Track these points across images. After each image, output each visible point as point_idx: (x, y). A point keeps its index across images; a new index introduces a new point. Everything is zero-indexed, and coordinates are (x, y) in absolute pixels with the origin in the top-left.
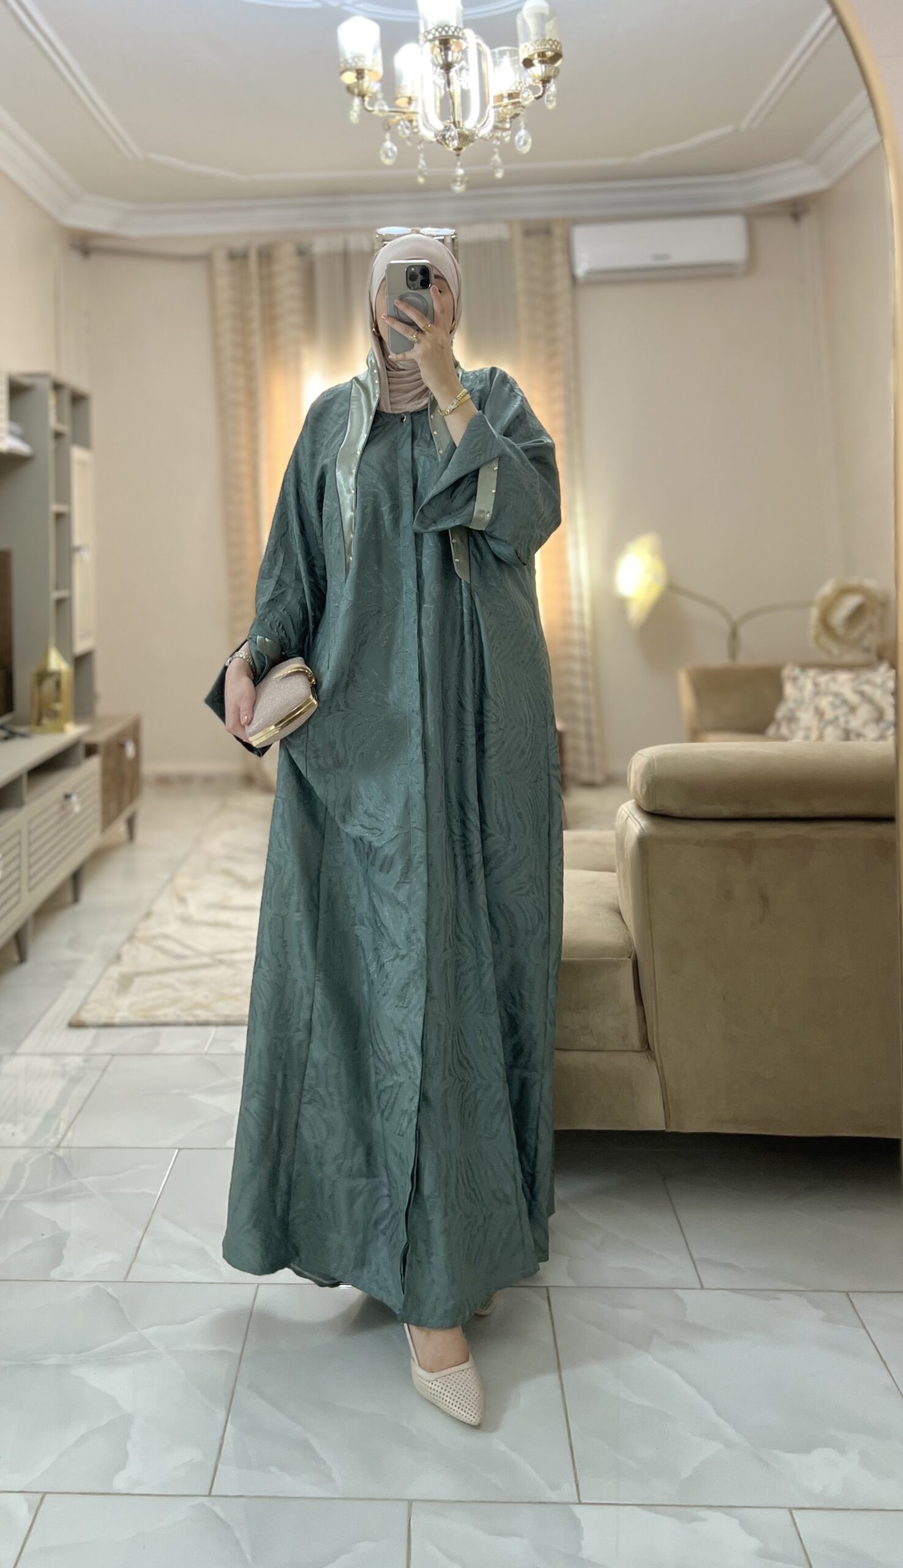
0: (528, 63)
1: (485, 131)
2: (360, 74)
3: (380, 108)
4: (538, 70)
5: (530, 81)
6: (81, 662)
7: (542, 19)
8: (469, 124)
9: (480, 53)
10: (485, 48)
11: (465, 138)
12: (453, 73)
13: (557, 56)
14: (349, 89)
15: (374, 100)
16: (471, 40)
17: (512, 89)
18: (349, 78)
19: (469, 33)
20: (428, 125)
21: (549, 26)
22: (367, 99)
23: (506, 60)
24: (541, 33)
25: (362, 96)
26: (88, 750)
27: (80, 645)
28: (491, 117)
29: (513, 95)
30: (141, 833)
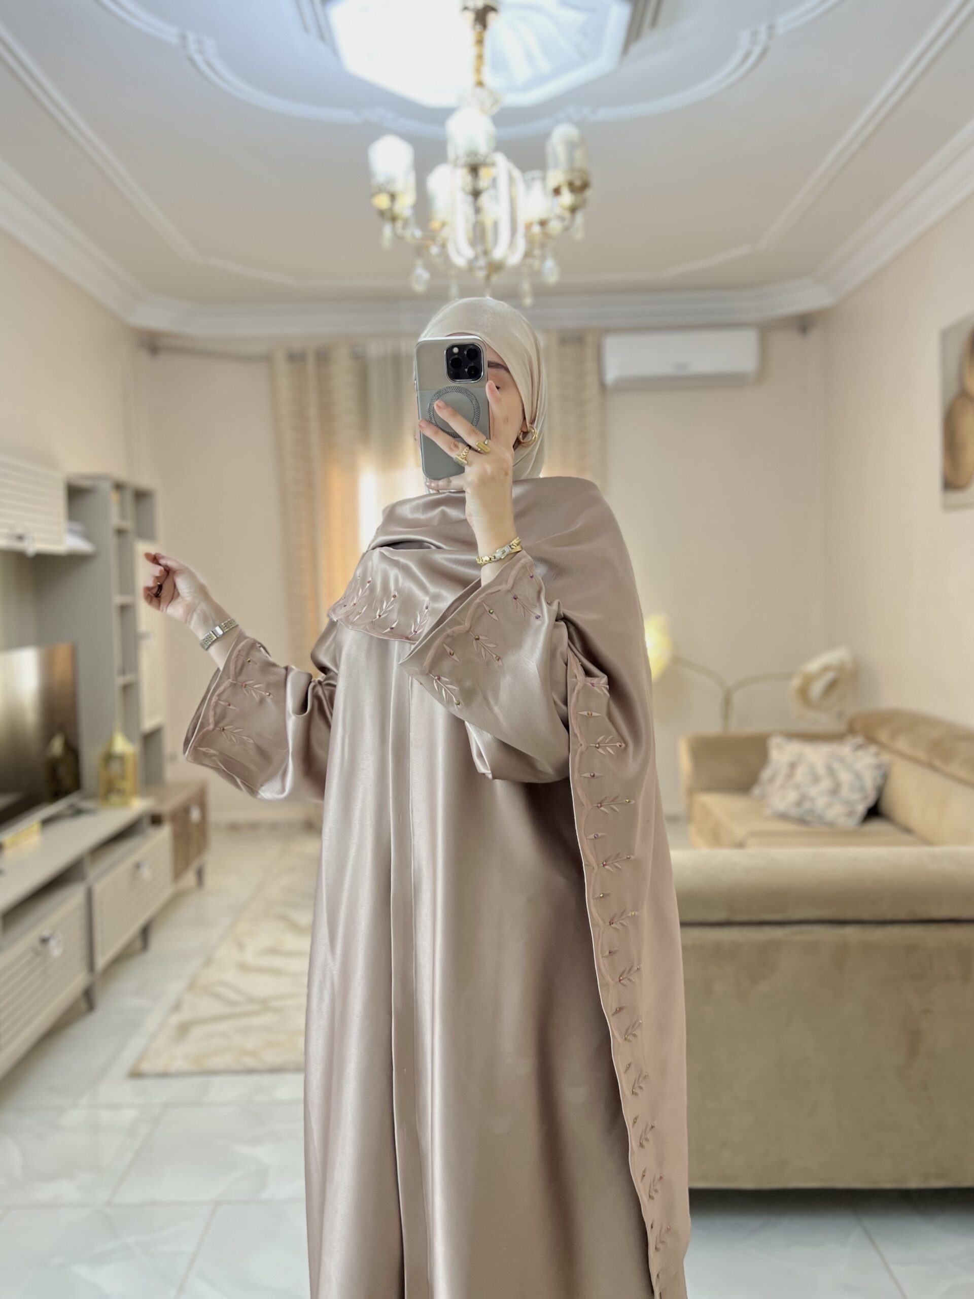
0: (557, 191)
1: (514, 259)
2: (393, 197)
3: (414, 233)
4: (567, 198)
5: (558, 211)
6: (150, 739)
7: (572, 146)
8: (498, 253)
9: (511, 179)
10: (517, 173)
11: (495, 267)
12: (484, 199)
13: (585, 186)
14: (382, 213)
15: (406, 223)
16: (502, 166)
17: (544, 215)
18: (382, 201)
19: (500, 159)
20: (461, 252)
21: (578, 154)
22: (399, 224)
23: (537, 186)
24: (571, 160)
25: (394, 219)
26: (156, 820)
27: (148, 724)
28: (521, 245)
29: (543, 223)
30: (210, 879)
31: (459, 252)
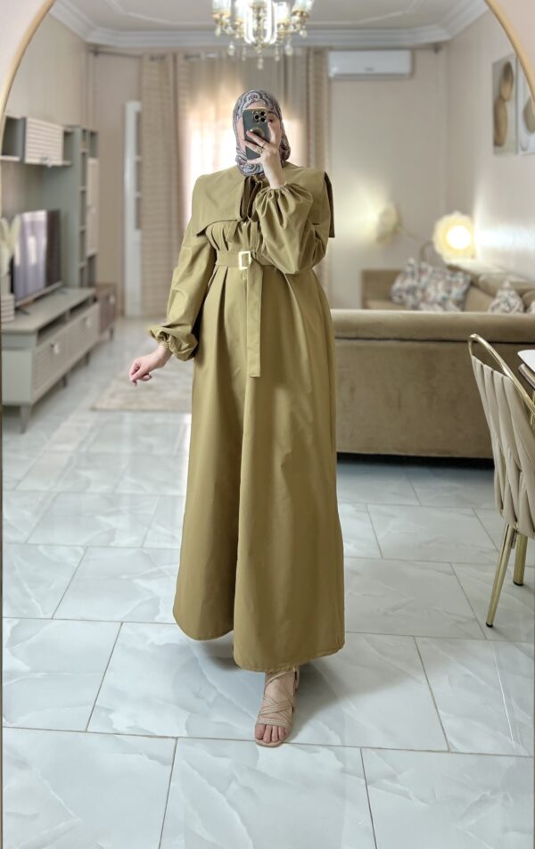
0: (294, 14)
1: (273, 42)
2: (221, 13)
3: (229, 30)
4: (298, 18)
5: (293, 22)
6: (91, 259)
8: (266, 40)
9: (273, 7)
11: (264, 46)
12: (261, 19)
14: (217, 21)
15: (226, 27)
17: (285, 22)
18: (217, 16)
20: (250, 39)
22: (224, 26)
23: (286, 9)
25: (222, 24)
26: (95, 300)
27: (90, 252)
28: (276, 36)
29: (286, 26)
30: (117, 336)
31: (249, 39)
